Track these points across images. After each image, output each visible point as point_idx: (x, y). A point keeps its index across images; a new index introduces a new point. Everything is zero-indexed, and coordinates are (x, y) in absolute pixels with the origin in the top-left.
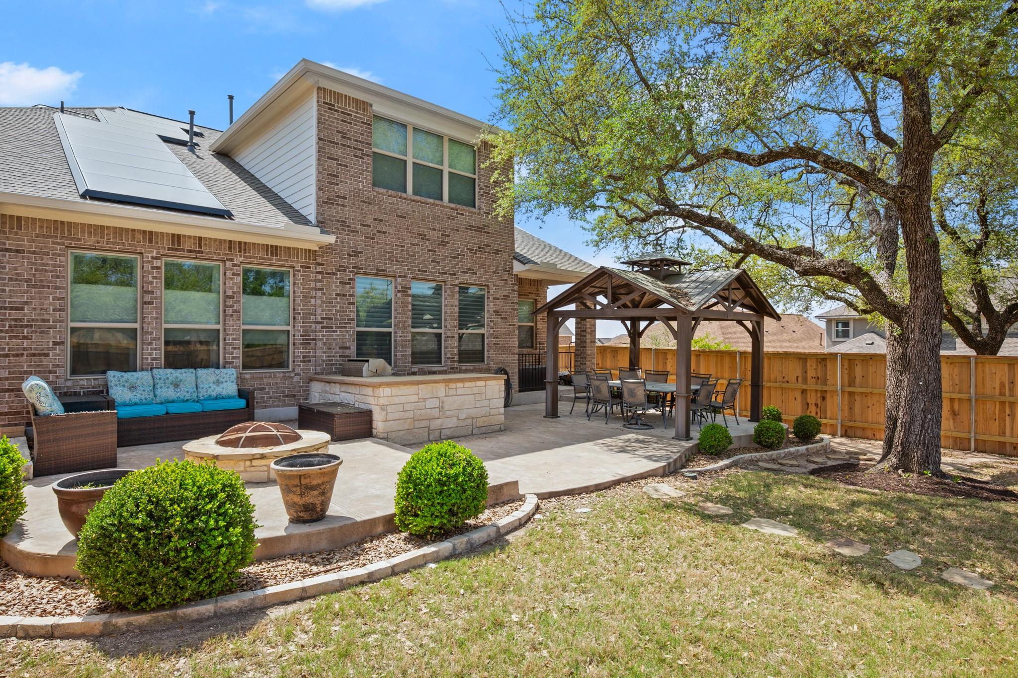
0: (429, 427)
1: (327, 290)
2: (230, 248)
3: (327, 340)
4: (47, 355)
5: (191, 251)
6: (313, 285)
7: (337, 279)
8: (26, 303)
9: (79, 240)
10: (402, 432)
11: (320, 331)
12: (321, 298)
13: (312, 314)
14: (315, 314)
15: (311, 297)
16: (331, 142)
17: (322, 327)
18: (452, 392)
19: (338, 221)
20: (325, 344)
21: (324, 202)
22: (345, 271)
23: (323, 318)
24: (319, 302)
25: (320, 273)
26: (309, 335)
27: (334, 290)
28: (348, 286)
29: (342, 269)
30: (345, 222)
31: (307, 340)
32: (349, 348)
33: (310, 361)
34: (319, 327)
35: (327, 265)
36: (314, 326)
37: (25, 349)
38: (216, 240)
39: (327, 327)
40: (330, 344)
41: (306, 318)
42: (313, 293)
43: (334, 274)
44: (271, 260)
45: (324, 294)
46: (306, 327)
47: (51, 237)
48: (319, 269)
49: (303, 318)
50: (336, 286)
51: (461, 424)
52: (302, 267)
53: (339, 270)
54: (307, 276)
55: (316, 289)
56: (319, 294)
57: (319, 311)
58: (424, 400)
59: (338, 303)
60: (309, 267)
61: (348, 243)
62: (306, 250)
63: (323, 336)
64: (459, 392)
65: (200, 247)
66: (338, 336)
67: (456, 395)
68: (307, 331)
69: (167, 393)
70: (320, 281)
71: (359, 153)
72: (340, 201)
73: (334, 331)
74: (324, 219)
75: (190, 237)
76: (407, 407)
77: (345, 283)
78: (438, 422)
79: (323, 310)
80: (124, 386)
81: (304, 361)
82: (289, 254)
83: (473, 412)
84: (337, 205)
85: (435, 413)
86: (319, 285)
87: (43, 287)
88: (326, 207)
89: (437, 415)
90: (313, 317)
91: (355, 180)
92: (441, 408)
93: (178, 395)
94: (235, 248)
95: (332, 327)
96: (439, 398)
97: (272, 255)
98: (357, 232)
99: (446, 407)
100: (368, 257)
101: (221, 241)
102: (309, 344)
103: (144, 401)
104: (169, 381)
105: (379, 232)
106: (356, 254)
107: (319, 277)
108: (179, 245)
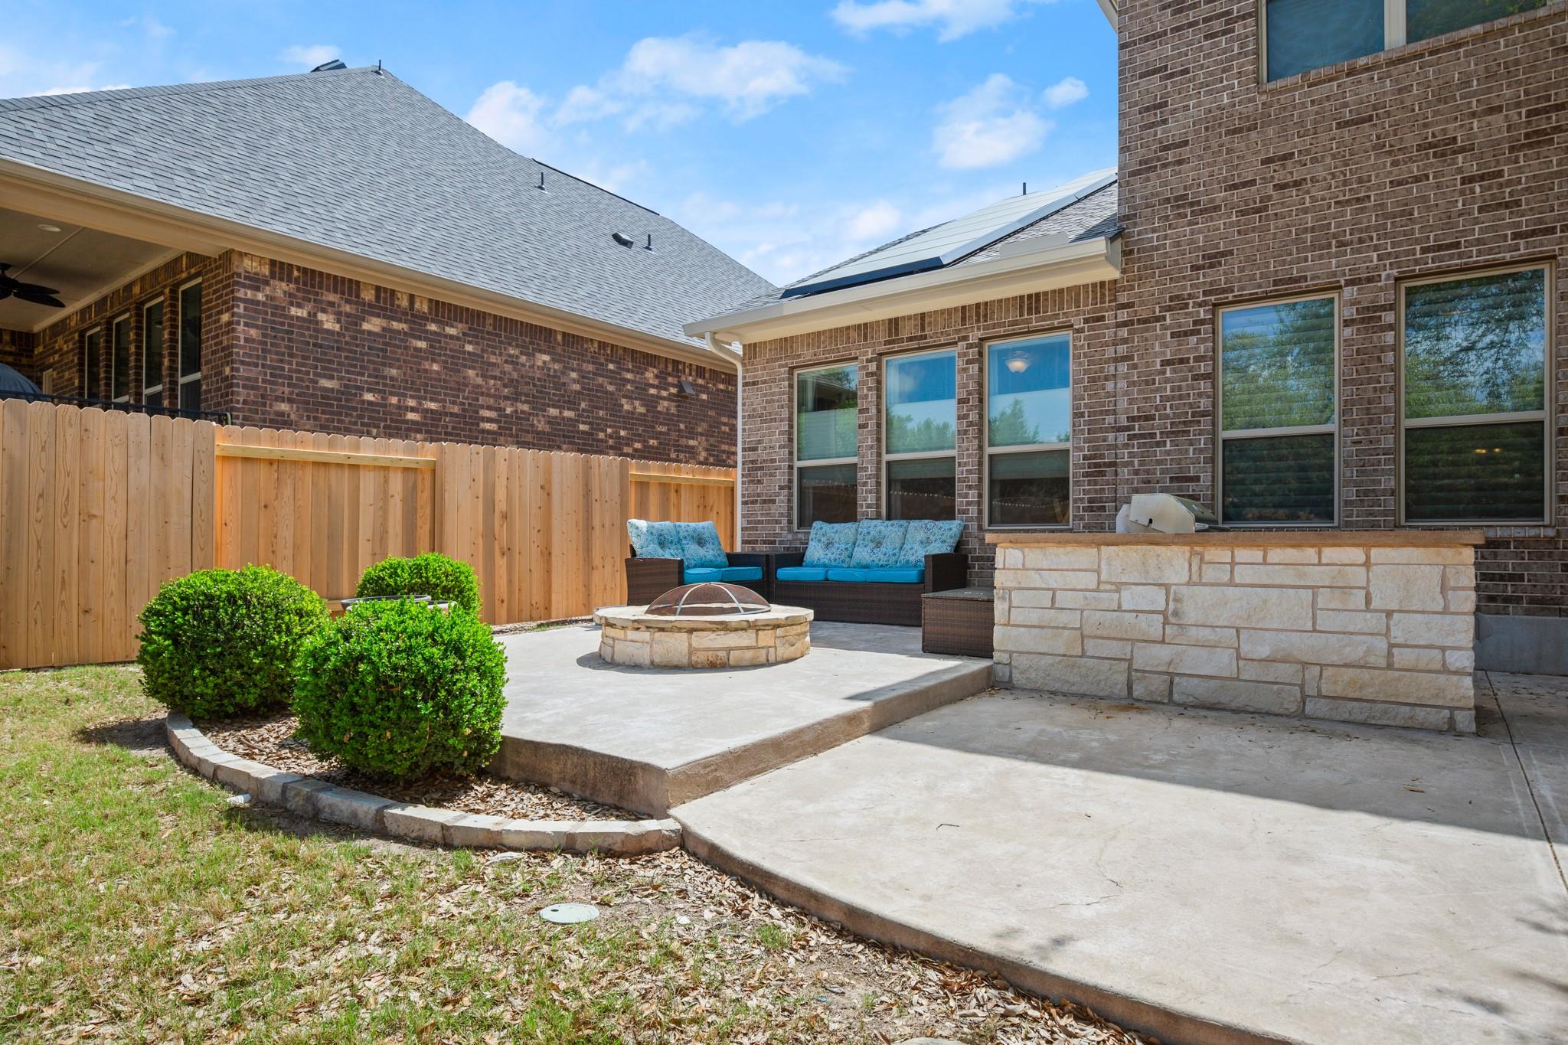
0: (1130, 661)
1: (1141, 357)
2: (963, 319)
3: (1141, 463)
4: (774, 501)
5: (910, 339)
6: (1110, 352)
7: (1164, 328)
8: (759, 442)
9: (799, 356)
10: (1049, 660)
11: (1126, 446)
12: (1126, 376)
13: (1107, 413)
14: (1115, 412)
15: (1106, 378)
16: (1147, 39)
17: (1130, 438)
18: (1209, 573)
19: (1168, 200)
20: (1136, 472)
21: (1133, 174)
22: (1186, 306)
23: (1131, 419)
24: (1122, 384)
25: (1125, 324)
26: (1102, 456)
27: (1156, 355)
28: (1193, 339)
29: (1178, 303)
30: (1184, 197)
31: (1096, 465)
32: (1197, 479)
33: (1103, 508)
34: (1123, 438)
35: (1142, 303)
36: (1111, 436)
37: (758, 495)
38: (943, 312)
39: (1142, 436)
40: (1148, 472)
41: (1096, 422)
42: (1110, 369)
43: (1157, 319)
44: (1029, 321)
45: (1135, 367)
46: (1096, 439)
47: (777, 360)
48: (1123, 315)
49: (1090, 423)
50: (1165, 345)
51: (1249, 672)
52: (1086, 321)
53: (1170, 309)
54: (1098, 336)
55: (1116, 360)
56: (1123, 368)
57: (1123, 404)
58: (1118, 587)
59: (1167, 381)
60: (1102, 318)
61: (1192, 242)
62: (1094, 285)
63: (1132, 455)
64: (1243, 574)
65: (923, 329)
66: (1168, 453)
67: (1231, 583)
68: (1097, 448)
69: (862, 554)
70: (1125, 341)
71: (1218, 25)
72: (1171, 157)
73: (1158, 444)
74: (1135, 208)
75: (909, 317)
76: (1062, 599)
77: (1186, 334)
78: (1163, 653)
79: (1131, 402)
80: (819, 541)
81: (1091, 509)
82: (1062, 303)
83: (1303, 645)
84: (1164, 166)
85: (1153, 626)
86: (1122, 350)
87: (771, 420)
88: (1137, 183)
89: (1156, 632)
90: (1109, 419)
91: (1208, 93)
92: (1170, 616)
93: (873, 558)
94: (971, 317)
95: (1153, 436)
96: (1167, 587)
97: (1030, 313)
98: (1217, 208)
99: (1191, 614)
100: (1247, 259)
101: (949, 312)
102: (1103, 474)
103: (833, 563)
104: (869, 537)
105: (1279, 187)
106: (1213, 259)
107: (1124, 332)
108: (896, 334)
